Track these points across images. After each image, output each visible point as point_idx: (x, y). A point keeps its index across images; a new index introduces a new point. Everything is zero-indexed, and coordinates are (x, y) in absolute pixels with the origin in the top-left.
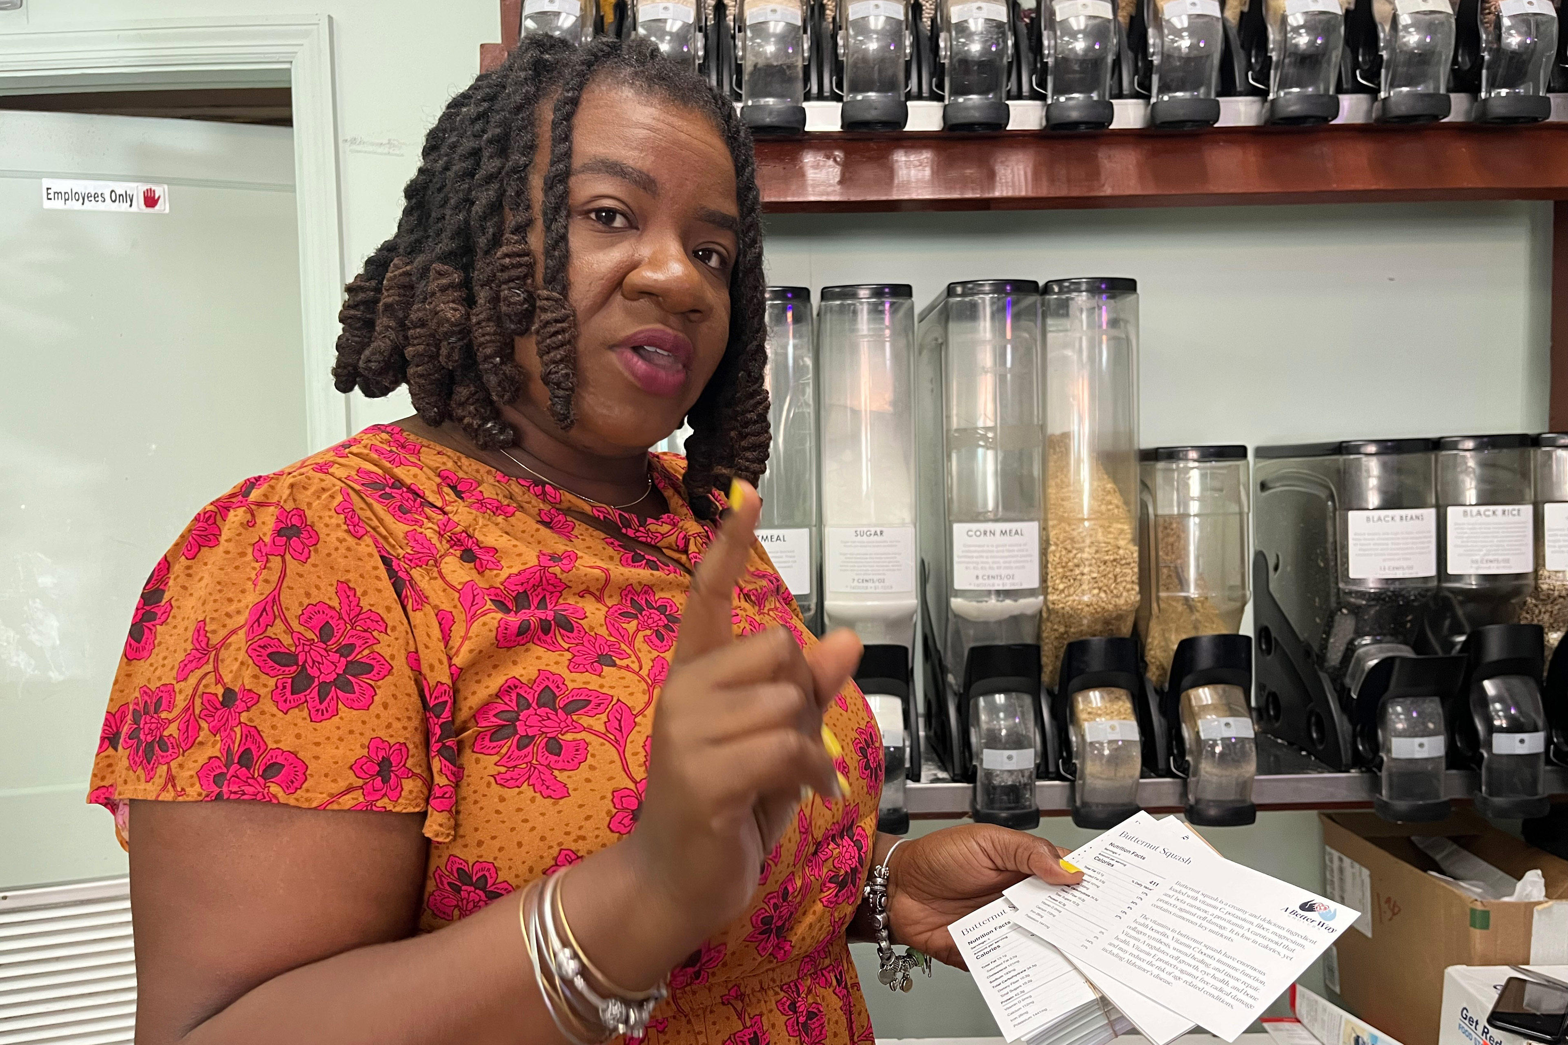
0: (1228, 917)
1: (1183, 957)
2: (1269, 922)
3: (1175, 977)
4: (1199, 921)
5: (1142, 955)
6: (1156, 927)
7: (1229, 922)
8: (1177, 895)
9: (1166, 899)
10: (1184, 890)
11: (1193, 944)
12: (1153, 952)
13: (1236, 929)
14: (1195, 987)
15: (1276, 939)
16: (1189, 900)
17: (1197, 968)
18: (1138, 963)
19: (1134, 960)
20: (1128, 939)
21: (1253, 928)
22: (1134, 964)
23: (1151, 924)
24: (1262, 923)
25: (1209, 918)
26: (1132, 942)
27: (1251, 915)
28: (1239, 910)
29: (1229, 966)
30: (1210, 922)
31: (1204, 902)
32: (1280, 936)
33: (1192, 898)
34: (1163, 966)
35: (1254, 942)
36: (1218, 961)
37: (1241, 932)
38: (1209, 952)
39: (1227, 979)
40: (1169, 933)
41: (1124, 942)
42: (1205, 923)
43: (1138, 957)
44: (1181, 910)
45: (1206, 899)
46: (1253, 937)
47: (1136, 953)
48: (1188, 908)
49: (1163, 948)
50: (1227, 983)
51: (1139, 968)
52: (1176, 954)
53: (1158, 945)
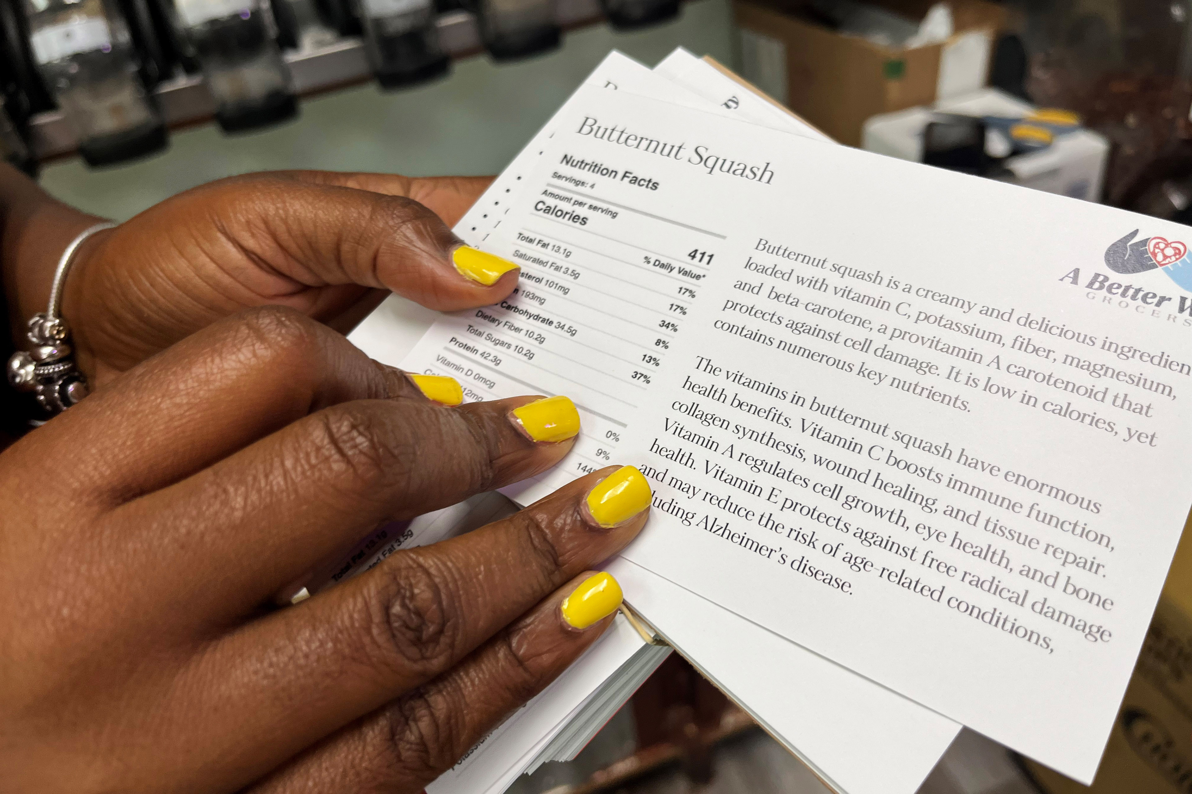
0: (928, 330)
1: (851, 487)
2: (1045, 327)
3: (851, 560)
4: (855, 357)
5: (740, 497)
6: (748, 395)
7: (934, 343)
8: (769, 281)
9: (745, 298)
10: (785, 264)
11: (866, 438)
12: (765, 480)
13: (965, 366)
14: (915, 586)
15: (1082, 378)
16: (806, 294)
17: (900, 519)
18: (738, 525)
19: (724, 517)
20: (688, 447)
21: (1009, 355)
22: (725, 531)
23: (732, 388)
24: (1026, 333)
25: (879, 340)
26: (700, 454)
27: (987, 312)
28: (946, 300)
29: (985, 496)
30: (885, 354)
31: (846, 293)
32: (1091, 369)
33: (812, 283)
34: (808, 525)
35: (1027, 399)
36: (953, 483)
37: (981, 372)
38: (914, 456)
39: (999, 543)
40: (785, 407)
41: (677, 456)
42: (874, 363)
43: (728, 504)
44: (794, 326)
45: (849, 282)
46: (1019, 385)
47: (722, 490)
48: (812, 319)
49: (788, 462)
50: (1004, 561)
51: (744, 541)
52: (831, 479)
53: (772, 456)
